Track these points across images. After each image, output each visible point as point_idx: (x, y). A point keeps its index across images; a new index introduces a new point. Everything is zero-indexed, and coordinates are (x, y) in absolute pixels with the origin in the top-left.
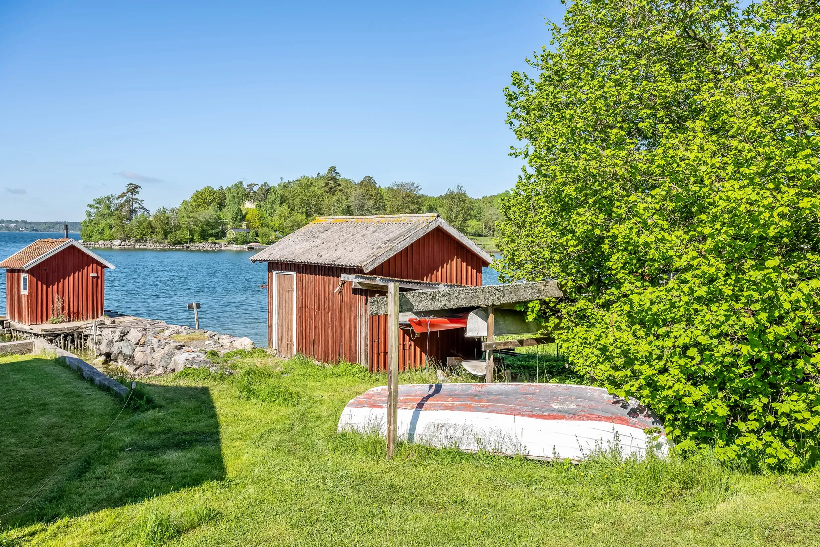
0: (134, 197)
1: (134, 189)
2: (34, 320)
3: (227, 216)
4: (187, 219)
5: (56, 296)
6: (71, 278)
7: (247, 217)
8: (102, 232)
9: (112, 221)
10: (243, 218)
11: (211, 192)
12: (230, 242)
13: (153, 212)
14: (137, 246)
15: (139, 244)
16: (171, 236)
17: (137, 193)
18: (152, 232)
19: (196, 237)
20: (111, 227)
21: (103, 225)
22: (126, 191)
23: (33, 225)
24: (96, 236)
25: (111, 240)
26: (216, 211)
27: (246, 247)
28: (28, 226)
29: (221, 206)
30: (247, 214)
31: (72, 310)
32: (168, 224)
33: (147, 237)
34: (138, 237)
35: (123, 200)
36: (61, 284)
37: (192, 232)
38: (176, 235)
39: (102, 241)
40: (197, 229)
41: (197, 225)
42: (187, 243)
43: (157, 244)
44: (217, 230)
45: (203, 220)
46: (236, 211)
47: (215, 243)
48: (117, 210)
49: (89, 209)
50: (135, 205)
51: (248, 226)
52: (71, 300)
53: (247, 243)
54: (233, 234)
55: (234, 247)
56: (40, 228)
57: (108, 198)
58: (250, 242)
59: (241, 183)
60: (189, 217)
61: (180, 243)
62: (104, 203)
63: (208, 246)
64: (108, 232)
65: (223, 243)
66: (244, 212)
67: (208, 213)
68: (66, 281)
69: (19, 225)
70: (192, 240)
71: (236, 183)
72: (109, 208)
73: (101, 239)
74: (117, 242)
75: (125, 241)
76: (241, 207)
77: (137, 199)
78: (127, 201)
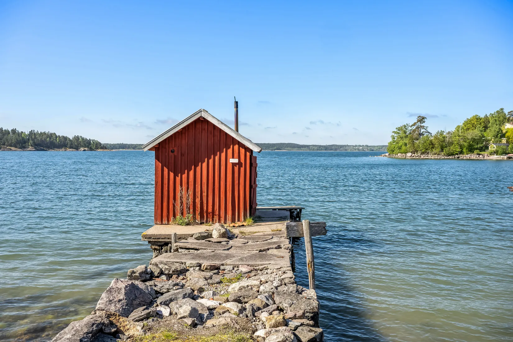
0: (422, 125)
1: (422, 119)
2: (160, 217)
3: (489, 135)
4: (458, 138)
5: (178, 188)
6: (205, 165)
7: (507, 135)
8: (400, 148)
9: (406, 141)
10: (503, 136)
11: (478, 119)
12: (491, 154)
13: (434, 133)
14: (422, 157)
15: (424, 155)
16: (446, 150)
17: (424, 122)
18: (433, 147)
19: (464, 150)
20: (406, 145)
21: (401, 144)
22: (416, 121)
23: (371, 148)
24: (397, 151)
25: (406, 153)
26: (481, 131)
27: (505, 157)
28: (369, 148)
29: (486, 128)
30: (507, 132)
31: (205, 208)
32: (444, 141)
33: (429, 151)
34: (423, 151)
35: (414, 128)
36: (192, 173)
37: (461, 147)
38: (450, 149)
39: (400, 154)
40: (466, 144)
41: (465, 142)
42: (457, 154)
43: (436, 156)
44: (481, 145)
45: (470, 137)
46: (497, 130)
47: (479, 154)
48: (410, 133)
49: (393, 134)
50: (422, 130)
51: (507, 142)
52: (205, 194)
53: (506, 154)
54: (494, 148)
55: (495, 157)
56: (375, 149)
57: (405, 126)
58: (509, 153)
59: (502, 109)
60: (459, 136)
61: (452, 154)
62: (402, 129)
63: (474, 156)
64: (404, 148)
65: (486, 154)
66: (504, 132)
67: (475, 133)
68: (198, 169)
69: (364, 147)
70: (461, 152)
71: (498, 109)
72: (405, 132)
73: (399, 153)
74: (409, 154)
75: (414, 154)
76: (502, 128)
77: (424, 126)
78: (418, 128)
